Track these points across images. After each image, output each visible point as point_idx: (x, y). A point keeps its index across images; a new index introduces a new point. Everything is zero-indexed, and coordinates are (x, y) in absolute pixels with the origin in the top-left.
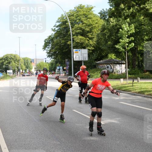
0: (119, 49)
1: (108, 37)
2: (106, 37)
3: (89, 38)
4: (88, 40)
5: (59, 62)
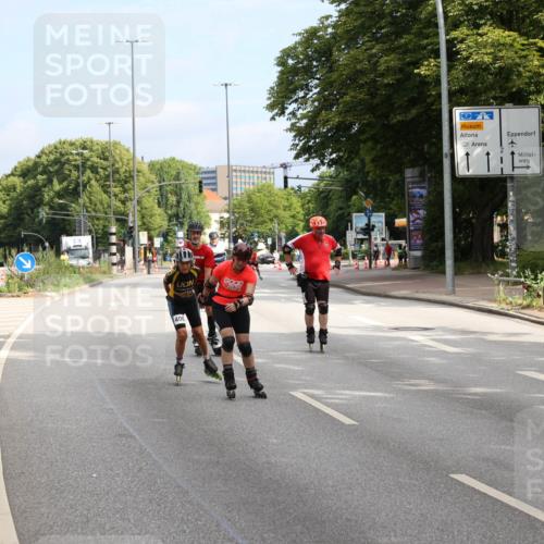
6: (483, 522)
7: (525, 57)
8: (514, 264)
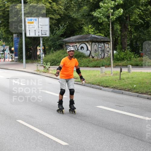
4: (50, 3)
5: (3, 38)
6: (24, 134)
7: (45, 4)
8: (42, 61)
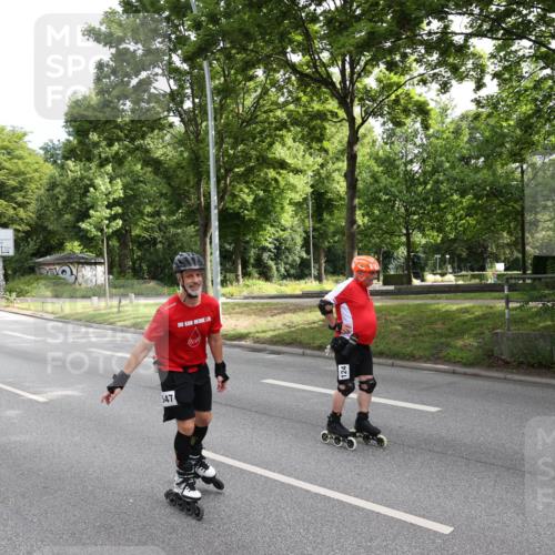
0: (87, 231)
1: (64, 203)
2: (60, 202)
3: (16, 203)
4: (14, 209)
